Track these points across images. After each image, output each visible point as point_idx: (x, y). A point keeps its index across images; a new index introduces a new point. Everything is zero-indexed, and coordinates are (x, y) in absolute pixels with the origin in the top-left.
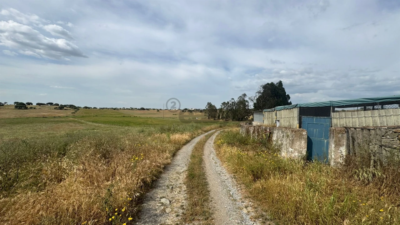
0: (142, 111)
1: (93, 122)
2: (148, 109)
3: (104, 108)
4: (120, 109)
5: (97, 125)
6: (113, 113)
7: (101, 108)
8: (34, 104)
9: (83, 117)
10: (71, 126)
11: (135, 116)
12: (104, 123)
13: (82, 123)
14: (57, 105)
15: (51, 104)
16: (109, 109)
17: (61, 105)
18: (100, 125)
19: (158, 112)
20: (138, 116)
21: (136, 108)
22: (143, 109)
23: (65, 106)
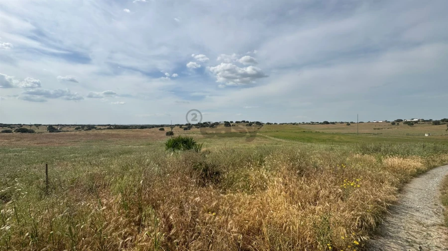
0: (326, 126)
1: (275, 137)
2: (333, 123)
3: (283, 124)
4: (300, 123)
5: (278, 140)
6: (292, 129)
7: (281, 124)
8: (234, 122)
9: (266, 132)
10: (258, 140)
11: (317, 131)
12: (285, 138)
13: (267, 138)
14: (248, 122)
15: (244, 121)
16: (288, 124)
17: (251, 122)
18: (281, 140)
19: (348, 126)
20: (321, 131)
21: (318, 123)
22: (327, 123)
23: (253, 123)
